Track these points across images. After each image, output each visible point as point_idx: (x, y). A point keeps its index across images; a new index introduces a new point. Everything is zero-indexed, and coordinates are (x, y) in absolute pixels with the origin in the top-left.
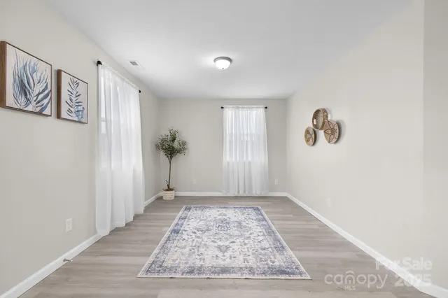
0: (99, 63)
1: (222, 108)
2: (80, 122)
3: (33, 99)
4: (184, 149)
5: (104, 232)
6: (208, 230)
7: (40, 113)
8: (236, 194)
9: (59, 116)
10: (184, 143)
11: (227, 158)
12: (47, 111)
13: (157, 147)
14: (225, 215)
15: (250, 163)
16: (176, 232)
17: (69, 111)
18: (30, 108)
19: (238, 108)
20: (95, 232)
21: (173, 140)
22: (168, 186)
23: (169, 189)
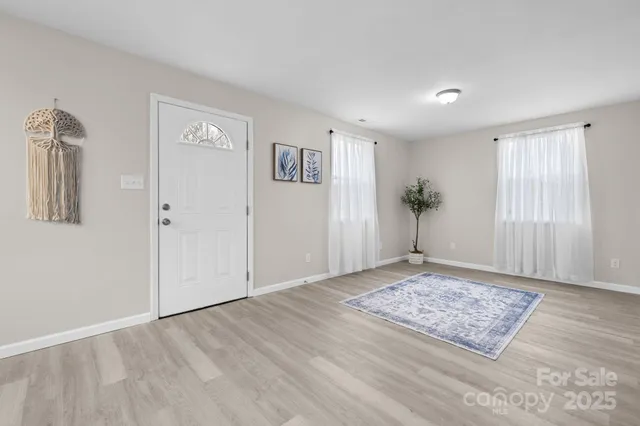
0: (331, 132)
1: (495, 140)
2: (316, 183)
3: (287, 172)
4: (439, 202)
5: (335, 273)
6: (427, 295)
7: (291, 180)
8: (516, 272)
9: (302, 181)
10: (437, 195)
11: (503, 215)
12: (295, 179)
13: (404, 200)
14: (467, 290)
15: (547, 225)
16: (392, 288)
17: (308, 176)
18: (286, 178)
19: (525, 136)
20: (328, 271)
21: (420, 191)
22: (415, 247)
23: (416, 251)
